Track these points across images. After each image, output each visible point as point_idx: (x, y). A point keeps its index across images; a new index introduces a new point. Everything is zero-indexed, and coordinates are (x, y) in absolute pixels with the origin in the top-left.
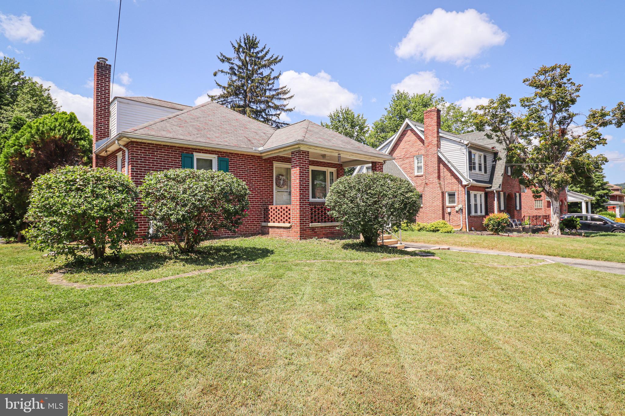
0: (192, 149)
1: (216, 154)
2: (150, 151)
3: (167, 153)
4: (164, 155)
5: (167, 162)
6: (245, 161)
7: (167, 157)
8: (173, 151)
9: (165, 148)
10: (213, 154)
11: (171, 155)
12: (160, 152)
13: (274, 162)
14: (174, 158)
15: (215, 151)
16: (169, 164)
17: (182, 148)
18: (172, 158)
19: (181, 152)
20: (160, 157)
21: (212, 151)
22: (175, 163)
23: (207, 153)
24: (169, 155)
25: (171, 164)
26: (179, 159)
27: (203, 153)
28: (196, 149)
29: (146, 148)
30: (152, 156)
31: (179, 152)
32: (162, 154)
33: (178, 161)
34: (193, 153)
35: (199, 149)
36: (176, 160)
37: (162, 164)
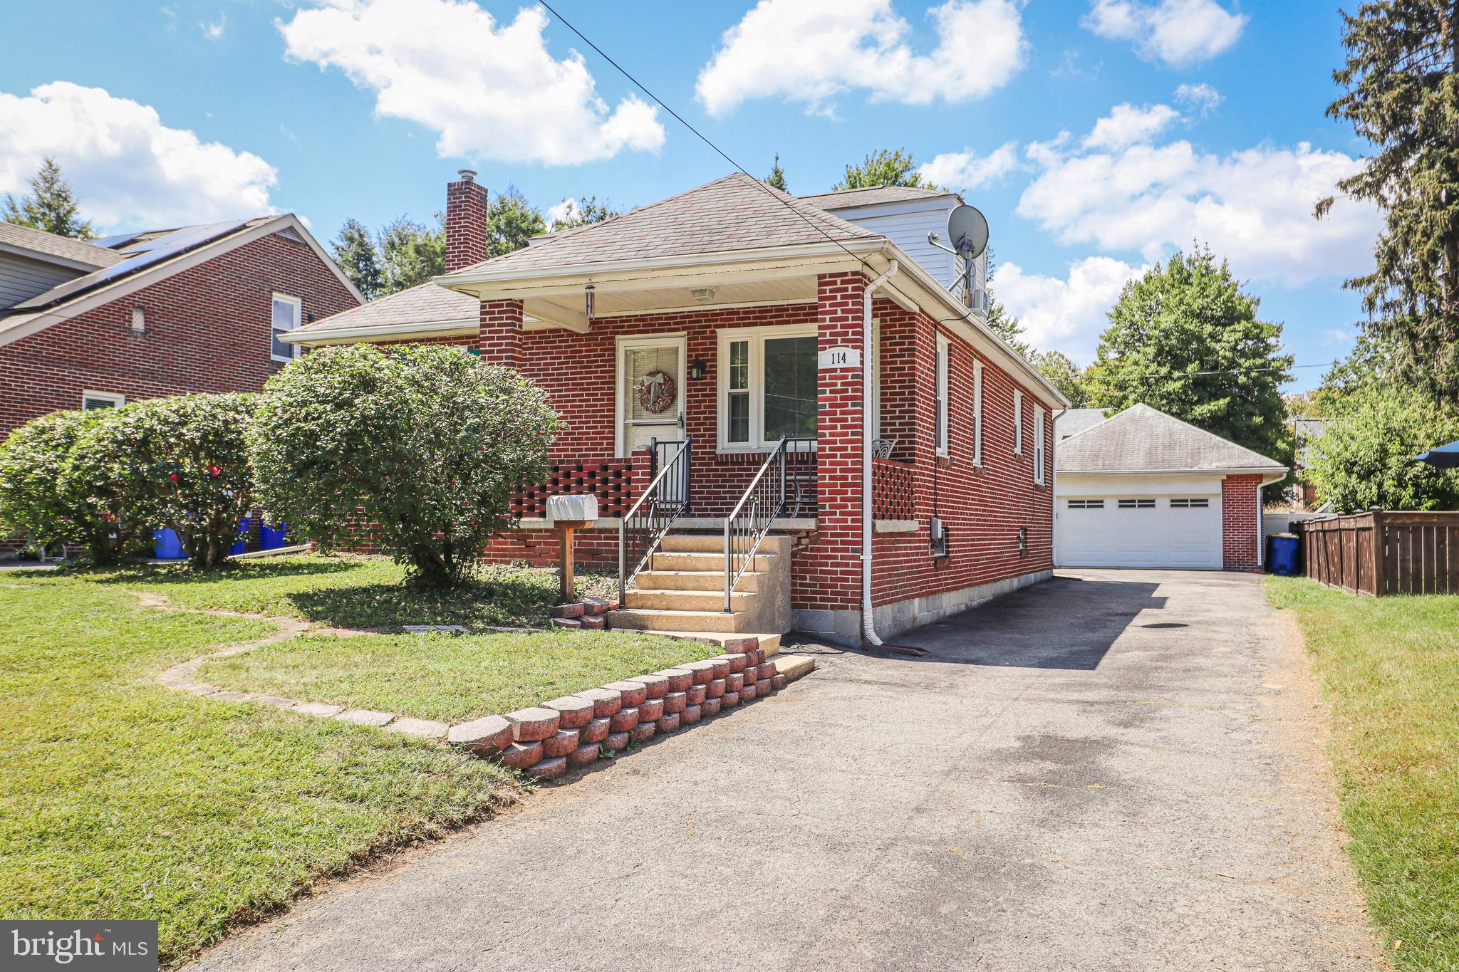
1: (462, 344)
13: (617, 337)
15: (461, 338)
21: (455, 338)
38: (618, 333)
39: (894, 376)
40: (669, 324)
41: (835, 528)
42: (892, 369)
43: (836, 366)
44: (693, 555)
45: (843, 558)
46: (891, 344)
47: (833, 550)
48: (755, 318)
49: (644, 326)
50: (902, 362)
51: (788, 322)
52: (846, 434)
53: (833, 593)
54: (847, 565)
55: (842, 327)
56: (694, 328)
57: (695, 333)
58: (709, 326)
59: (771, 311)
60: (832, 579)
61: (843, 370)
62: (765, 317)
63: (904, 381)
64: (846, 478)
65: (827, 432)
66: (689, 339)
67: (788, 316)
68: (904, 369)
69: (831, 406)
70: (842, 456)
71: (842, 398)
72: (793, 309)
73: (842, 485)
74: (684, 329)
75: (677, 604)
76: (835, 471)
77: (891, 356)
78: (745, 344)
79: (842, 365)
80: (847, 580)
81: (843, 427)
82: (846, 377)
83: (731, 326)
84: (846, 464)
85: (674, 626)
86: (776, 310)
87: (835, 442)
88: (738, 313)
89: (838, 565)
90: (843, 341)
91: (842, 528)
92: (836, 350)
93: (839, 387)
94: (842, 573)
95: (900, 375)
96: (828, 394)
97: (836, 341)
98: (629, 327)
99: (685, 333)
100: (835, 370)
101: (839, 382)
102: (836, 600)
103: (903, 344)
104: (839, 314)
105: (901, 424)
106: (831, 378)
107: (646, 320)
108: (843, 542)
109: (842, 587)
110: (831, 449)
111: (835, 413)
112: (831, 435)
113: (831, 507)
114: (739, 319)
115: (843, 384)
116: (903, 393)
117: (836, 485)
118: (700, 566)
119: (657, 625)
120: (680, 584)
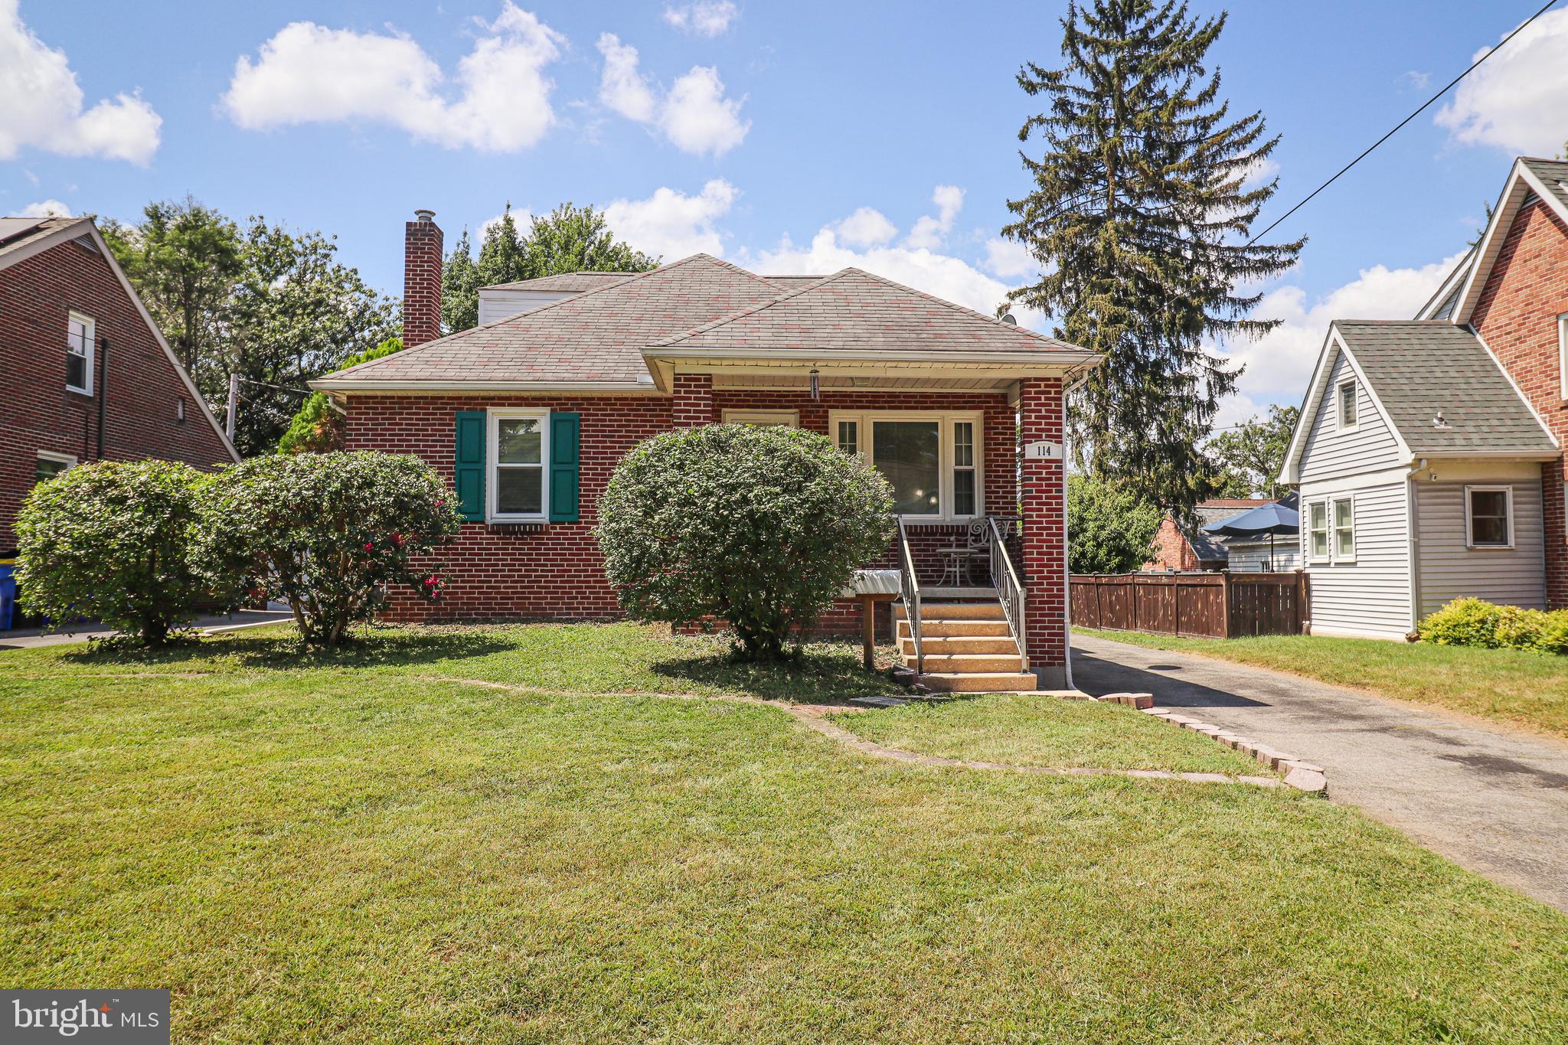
0: (483, 398)
1: (544, 405)
2: (385, 414)
3: (424, 414)
4: (417, 419)
5: (423, 435)
6: (629, 415)
7: (423, 425)
8: (438, 409)
9: (419, 403)
10: (537, 405)
11: (433, 419)
12: (407, 414)
13: (724, 410)
14: (440, 425)
15: (542, 399)
16: (427, 441)
17: (459, 398)
18: (435, 425)
19: (455, 409)
20: (406, 424)
21: (534, 399)
22: (440, 436)
23: (520, 405)
24: (428, 419)
25: (433, 441)
26: (451, 425)
27: (509, 405)
28: (493, 398)
29: (377, 408)
30: (389, 424)
31: (451, 409)
32: (412, 419)
33: (449, 430)
34: (485, 410)
35: (500, 398)
36: (444, 430)
37: (411, 440)
38: (726, 406)
39: (997, 461)
40: (781, 401)
41: (1043, 596)
42: (995, 455)
43: (1042, 457)
44: (945, 622)
45: (1049, 622)
46: (995, 434)
47: (1041, 615)
48: (867, 402)
49: (754, 401)
50: (1004, 450)
51: (900, 408)
52: (1052, 516)
53: (1041, 652)
54: (1054, 628)
55: (1046, 424)
56: (807, 406)
57: (807, 411)
58: (822, 406)
59: (883, 397)
60: (1040, 640)
61: (1047, 461)
62: (878, 402)
63: (1007, 466)
64: (1052, 554)
65: (1034, 514)
66: (801, 417)
67: (900, 402)
68: (1006, 455)
69: (1037, 491)
70: (1047, 535)
71: (1047, 485)
72: (904, 397)
73: (1048, 560)
74: (796, 407)
75: (963, 668)
76: (1042, 547)
77: (995, 444)
78: (853, 425)
79: (1047, 457)
80: (1054, 641)
81: (1048, 510)
82: (1051, 467)
83: (844, 408)
84: (1052, 541)
85: (978, 687)
86: (889, 397)
87: (1041, 522)
88: (851, 396)
89: (1046, 628)
90: (1047, 436)
91: (1048, 596)
92: (1042, 444)
93: (1044, 475)
94: (1049, 634)
95: (1002, 461)
96: (1034, 481)
97: (1041, 436)
98: (737, 401)
99: (796, 410)
100: (1040, 461)
101: (1044, 471)
102: (1044, 658)
103: (1006, 434)
104: (1043, 413)
105: (1004, 503)
106: (1036, 467)
107: (756, 396)
108: (1050, 609)
109: (1049, 646)
110: (1037, 528)
111: (1041, 498)
112: (1038, 516)
113: (1038, 578)
114: (851, 402)
115: (1047, 473)
116: (1006, 477)
117: (1043, 560)
118: (950, 632)
119: (961, 687)
120: (948, 648)
